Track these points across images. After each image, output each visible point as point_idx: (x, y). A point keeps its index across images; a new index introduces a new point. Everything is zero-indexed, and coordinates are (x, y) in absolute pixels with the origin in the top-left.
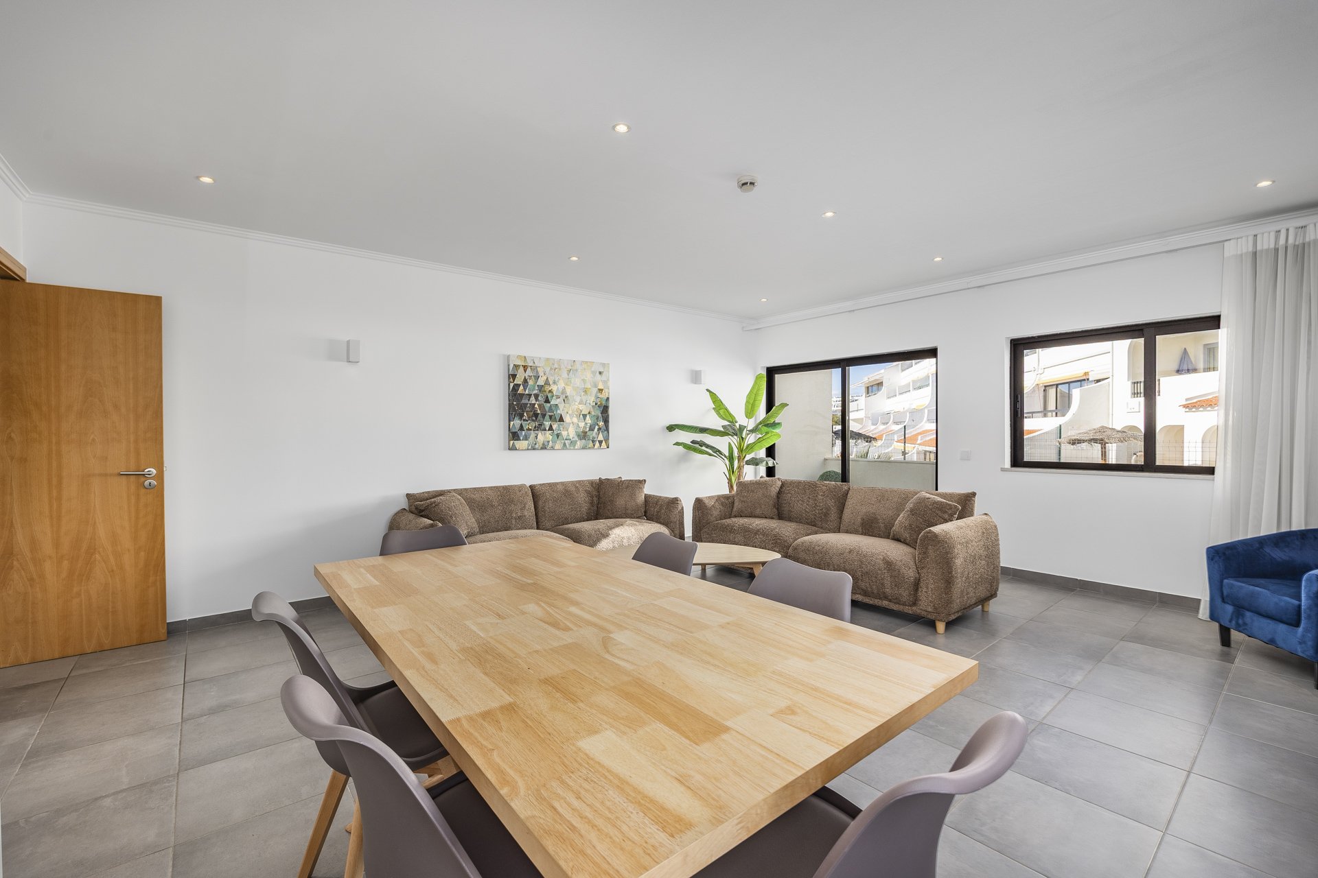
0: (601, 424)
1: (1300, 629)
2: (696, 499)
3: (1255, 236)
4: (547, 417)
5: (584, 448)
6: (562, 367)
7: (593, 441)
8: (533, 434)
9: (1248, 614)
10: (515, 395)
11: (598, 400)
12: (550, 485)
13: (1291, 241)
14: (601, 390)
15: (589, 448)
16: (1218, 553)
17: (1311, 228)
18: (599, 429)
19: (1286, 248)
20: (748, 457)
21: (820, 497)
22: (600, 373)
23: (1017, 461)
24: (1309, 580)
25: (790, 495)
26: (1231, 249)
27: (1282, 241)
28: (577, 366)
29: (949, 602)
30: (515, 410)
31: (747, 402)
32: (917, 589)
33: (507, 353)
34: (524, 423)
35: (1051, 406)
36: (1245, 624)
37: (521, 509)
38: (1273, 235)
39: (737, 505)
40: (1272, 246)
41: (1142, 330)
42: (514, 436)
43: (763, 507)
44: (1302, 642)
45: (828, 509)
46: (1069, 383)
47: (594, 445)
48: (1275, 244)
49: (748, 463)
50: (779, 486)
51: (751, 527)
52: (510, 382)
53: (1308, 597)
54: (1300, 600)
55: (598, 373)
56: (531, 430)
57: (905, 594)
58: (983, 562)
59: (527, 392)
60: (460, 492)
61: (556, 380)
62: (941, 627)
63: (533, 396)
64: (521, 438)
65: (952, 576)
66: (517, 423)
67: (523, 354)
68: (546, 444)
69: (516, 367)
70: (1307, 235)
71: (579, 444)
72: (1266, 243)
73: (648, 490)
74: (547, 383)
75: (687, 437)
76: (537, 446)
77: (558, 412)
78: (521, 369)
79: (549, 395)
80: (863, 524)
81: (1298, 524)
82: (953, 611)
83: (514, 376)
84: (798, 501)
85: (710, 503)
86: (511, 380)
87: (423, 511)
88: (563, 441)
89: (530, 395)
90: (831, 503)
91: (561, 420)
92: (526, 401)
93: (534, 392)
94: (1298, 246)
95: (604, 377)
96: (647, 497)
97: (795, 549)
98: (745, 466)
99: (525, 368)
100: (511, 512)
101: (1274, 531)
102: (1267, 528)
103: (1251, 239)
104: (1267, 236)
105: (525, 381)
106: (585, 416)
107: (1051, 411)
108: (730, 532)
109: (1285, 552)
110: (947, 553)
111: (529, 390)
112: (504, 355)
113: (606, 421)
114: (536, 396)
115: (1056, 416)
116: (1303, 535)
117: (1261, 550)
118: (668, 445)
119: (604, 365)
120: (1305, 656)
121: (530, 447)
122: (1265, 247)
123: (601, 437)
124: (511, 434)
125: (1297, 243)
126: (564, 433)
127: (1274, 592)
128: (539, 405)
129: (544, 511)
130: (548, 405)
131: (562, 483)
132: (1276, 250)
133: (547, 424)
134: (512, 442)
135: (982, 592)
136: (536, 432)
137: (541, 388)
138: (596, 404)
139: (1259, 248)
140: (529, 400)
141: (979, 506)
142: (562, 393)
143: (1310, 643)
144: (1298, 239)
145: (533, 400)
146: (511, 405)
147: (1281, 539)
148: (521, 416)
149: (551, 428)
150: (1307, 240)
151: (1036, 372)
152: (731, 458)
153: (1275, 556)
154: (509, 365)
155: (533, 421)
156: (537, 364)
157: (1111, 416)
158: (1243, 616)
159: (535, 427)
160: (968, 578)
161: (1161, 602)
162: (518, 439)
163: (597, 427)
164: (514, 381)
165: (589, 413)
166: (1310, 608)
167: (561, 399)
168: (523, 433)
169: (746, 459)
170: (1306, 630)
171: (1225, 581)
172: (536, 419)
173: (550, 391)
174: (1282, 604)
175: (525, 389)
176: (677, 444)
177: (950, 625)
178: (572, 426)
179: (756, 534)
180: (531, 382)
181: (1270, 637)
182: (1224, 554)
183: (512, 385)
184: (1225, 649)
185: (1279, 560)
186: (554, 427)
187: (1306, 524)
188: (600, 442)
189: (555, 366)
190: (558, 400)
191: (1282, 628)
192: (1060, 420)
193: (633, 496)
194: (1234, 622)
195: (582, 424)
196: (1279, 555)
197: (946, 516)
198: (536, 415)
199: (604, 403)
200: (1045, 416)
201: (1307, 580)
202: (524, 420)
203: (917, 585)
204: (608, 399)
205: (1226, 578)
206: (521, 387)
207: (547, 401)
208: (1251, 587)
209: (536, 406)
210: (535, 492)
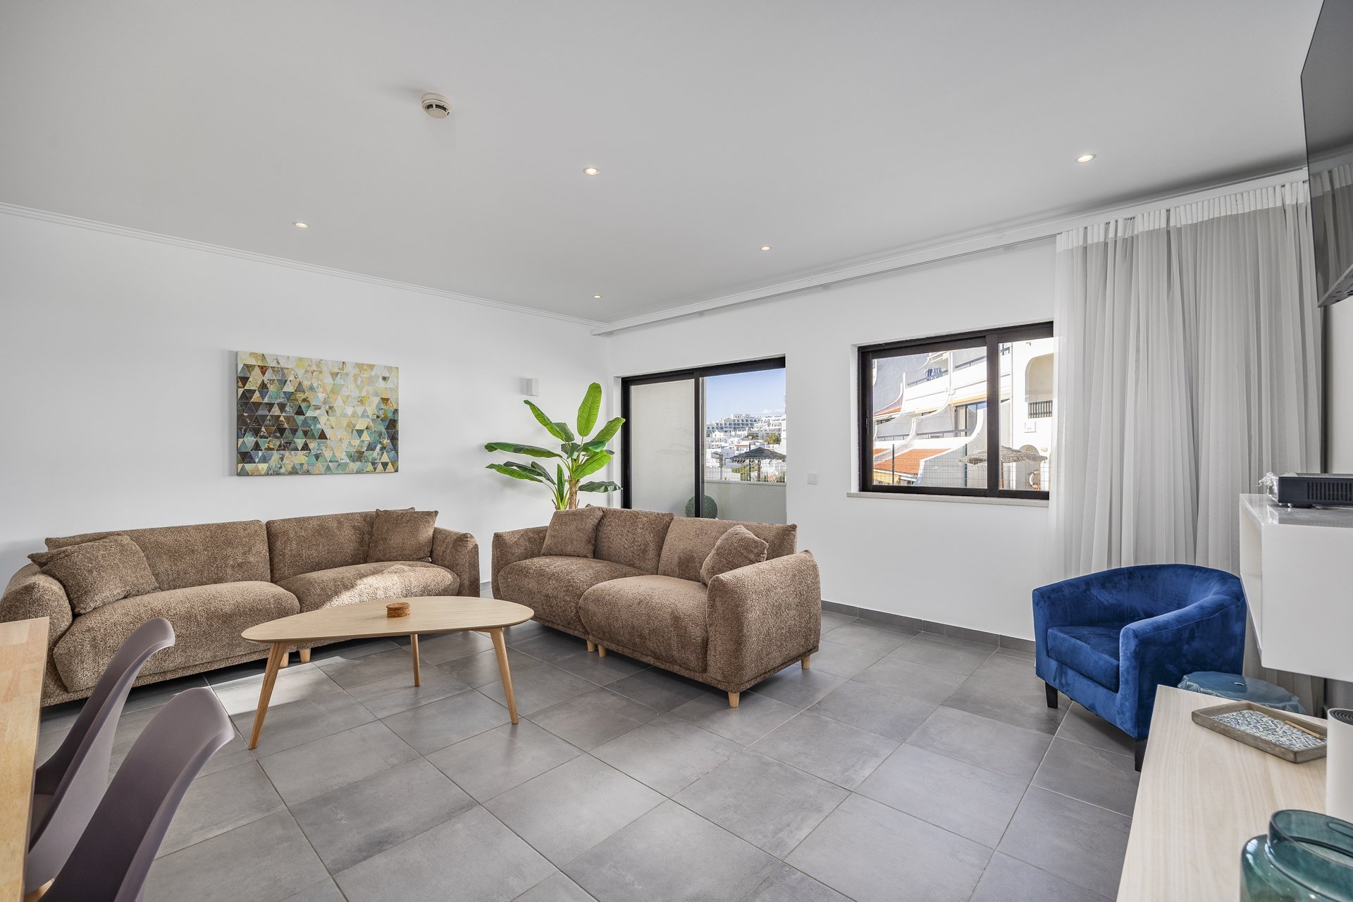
0: (386, 441)
1: (1119, 695)
2: (495, 534)
3: (1086, 228)
4: (300, 433)
5: (359, 472)
6: (325, 369)
7: (373, 464)
8: (276, 456)
9: (1070, 672)
10: (246, 404)
11: (381, 413)
12: (299, 521)
13: (1120, 234)
14: (385, 400)
15: (367, 472)
16: (1043, 598)
17: (1139, 219)
18: (383, 448)
19: (1116, 242)
20: (584, 481)
21: (639, 530)
22: (384, 379)
23: (866, 484)
24: (1125, 636)
25: (610, 528)
26: (1062, 244)
27: (1111, 234)
28: (348, 369)
29: (740, 668)
30: (246, 423)
31: (579, 416)
32: (706, 651)
33: (235, 349)
34: (261, 441)
35: (962, 426)
36: (1067, 684)
37: (244, 553)
38: (1102, 227)
39: (547, 541)
40: (1102, 239)
41: (984, 337)
42: (245, 457)
43: (575, 543)
44: (1121, 712)
45: (647, 545)
46: (977, 403)
47: (375, 469)
48: (1105, 239)
49: (581, 488)
50: (599, 517)
51: (547, 569)
52: (238, 387)
53: (1127, 658)
54: (1119, 660)
55: (381, 378)
56: (273, 449)
57: (692, 659)
58: (793, 612)
59: (266, 400)
60: (131, 533)
61: (315, 385)
62: (734, 699)
63: (276, 405)
64: (257, 460)
65: (743, 635)
66: (250, 440)
67: (260, 351)
68: (298, 467)
69: (249, 367)
70: (1136, 227)
71: (355, 466)
72: (1096, 236)
73: (439, 523)
74: (300, 388)
75: (502, 457)
76: (282, 470)
77: (318, 426)
78: (257, 371)
79: (303, 405)
80: (679, 563)
81: (1127, 562)
82: (746, 679)
83: (244, 380)
84: (617, 535)
85: (510, 540)
86: (240, 384)
87: (45, 564)
88: (326, 464)
89: (271, 405)
90: (650, 537)
91: (323, 436)
92: (266, 412)
93: (279, 401)
94: (1127, 239)
95: (390, 384)
96: (436, 531)
97: (586, 599)
98: (579, 492)
99: (263, 370)
100: (226, 557)
101: (1105, 569)
102: (1098, 566)
103: (1081, 231)
104: (1097, 227)
105: (263, 386)
106: (360, 432)
107: (963, 431)
108: (525, 576)
109: (1113, 594)
110: (737, 606)
111: (271, 397)
112: (231, 352)
113: (394, 438)
114: (282, 407)
115: (966, 435)
116: (1131, 573)
117: (1088, 592)
118: (479, 468)
119: (390, 369)
120: (1123, 729)
121: (272, 472)
122: (1096, 241)
123: (385, 458)
124: (239, 455)
125: (1126, 237)
126: (328, 454)
127: (1094, 647)
128: (287, 418)
129: (283, 555)
130: (302, 418)
131: (318, 518)
132: (1106, 244)
133: (300, 442)
134: (240, 466)
135: (793, 647)
136: (282, 452)
137: (289, 396)
138: (378, 417)
139: (1089, 242)
140: (269, 411)
141: (801, 542)
142: (325, 403)
143: (1128, 714)
144: (1127, 232)
145: (276, 411)
146: (240, 418)
147: (1109, 579)
148: (256, 432)
149: (306, 447)
150: (1136, 232)
151: (948, 393)
152: (561, 483)
153: (1102, 600)
154: (237, 365)
155: (276, 437)
156: (283, 364)
157: (1011, 435)
158: (1066, 674)
159: (280, 446)
160: (768, 634)
161: (1002, 646)
162: (252, 461)
163: (379, 446)
164: (244, 385)
165: (367, 428)
166: (1127, 670)
167: (323, 410)
168: (260, 453)
169: (580, 484)
170: (1124, 698)
171: (1050, 630)
172: (282, 435)
173: (304, 400)
174: (1101, 663)
175: (263, 396)
176: (491, 466)
177: (744, 695)
178: (340, 443)
179: (549, 579)
180: (272, 388)
181: (1090, 702)
182: (1049, 598)
183: (241, 391)
184: (1052, 711)
185: (1106, 603)
186: (311, 446)
187: (1136, 559)
188: (385, 465)
189: (316, 368)
190: (318, 411)
191: (1102, 691)
192: (968, 440)
193: (415, 531)
194: (1057, 681)
195: (356, 442)
196: (1105, 597)
197: (752, 557)
198: (282, 431)
199: (390, 415)
200: (956, 436)
201: (1124, 635)
202: (261, 437)
203: (705, 644)
204: (396, 411)
205: (1051, 627)
206: (257, 394)
207: (300, 412)
208: (1073, 640)
209: (282, 418)
210: (272, 532)
